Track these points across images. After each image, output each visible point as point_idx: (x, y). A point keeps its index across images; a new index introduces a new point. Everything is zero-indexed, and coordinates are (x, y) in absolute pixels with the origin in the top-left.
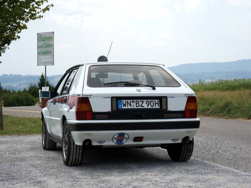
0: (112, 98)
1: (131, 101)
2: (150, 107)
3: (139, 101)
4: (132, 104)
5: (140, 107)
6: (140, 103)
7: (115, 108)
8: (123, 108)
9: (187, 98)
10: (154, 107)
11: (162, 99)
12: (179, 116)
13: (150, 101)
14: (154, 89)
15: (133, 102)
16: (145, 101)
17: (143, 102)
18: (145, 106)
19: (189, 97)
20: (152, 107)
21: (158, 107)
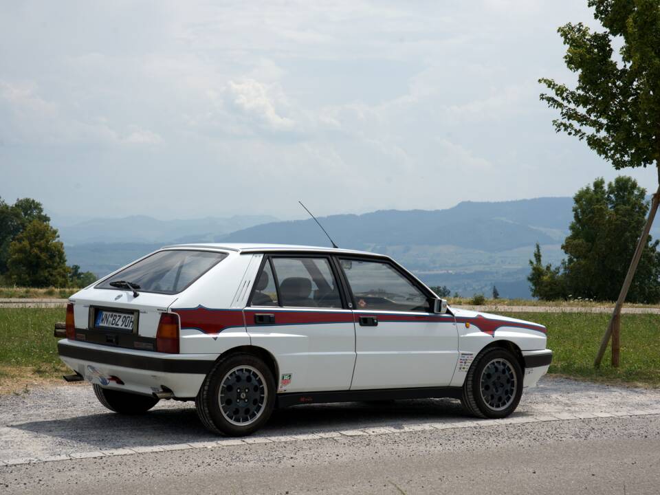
0: (91, 306)
1: (111, 313)
2: (123, 327)
3: (118, 314)
4: (110, 319)
5: (114, 326)
6: (118, 318)
7: (91, 326)
8: (101, 324)
9: (160, 316)
10: (127, 328)
11: (133, 312)
12: (148, 347)
13: (127, 316)
14: (136, 295)
15: (112, 316)
16: (123, 315)
17: (120, 316)
18: (121, 323)
19: (163, 313)
20: (126, 326)
21: (130, 328)
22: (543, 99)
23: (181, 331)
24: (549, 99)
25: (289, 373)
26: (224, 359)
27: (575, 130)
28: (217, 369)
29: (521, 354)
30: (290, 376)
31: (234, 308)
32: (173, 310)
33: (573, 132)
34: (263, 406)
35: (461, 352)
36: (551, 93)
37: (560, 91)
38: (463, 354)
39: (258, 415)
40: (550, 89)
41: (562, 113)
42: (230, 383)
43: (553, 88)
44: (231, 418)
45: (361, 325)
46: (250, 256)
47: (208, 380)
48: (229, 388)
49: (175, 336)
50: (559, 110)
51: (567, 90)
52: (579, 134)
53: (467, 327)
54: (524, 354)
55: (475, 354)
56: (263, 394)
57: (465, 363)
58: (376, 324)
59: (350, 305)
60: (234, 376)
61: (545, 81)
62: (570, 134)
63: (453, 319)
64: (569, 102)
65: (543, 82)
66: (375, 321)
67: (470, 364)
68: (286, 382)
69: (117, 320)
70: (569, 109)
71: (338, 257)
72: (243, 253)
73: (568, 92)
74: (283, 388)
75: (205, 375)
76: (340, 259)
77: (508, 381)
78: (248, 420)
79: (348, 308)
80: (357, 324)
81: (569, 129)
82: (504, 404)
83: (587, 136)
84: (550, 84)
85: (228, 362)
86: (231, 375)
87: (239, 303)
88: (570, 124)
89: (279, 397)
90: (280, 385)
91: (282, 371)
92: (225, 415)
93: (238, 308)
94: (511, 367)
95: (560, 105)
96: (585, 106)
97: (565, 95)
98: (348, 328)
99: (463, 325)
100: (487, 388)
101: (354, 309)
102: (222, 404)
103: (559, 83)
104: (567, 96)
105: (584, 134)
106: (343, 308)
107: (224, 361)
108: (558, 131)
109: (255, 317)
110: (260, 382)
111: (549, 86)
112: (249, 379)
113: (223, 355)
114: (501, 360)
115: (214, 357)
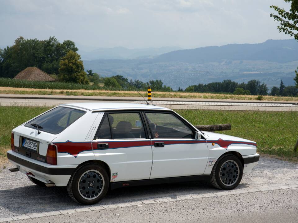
0: (20, 136)
1: (29, 141)
2: (33, 149)
3: (31, 142)
4: (28, 143)
5: (29, 148)
6: (31, 143)
7: (20, 146)
8: (24, 146)
10: (35, 149)
11: (37, 142)
12: (43, 160)
14: (39, 133)
16: (34, 142)
18: (32, 147)
19: (49, 144)
20: (34, 148)
21: (36, 150)
22: (272, 16)
23: (58, 154)
24: (276, 17)
25: (116, 172)
26: (81, 167)
27: (289, 32)
28: (77, 172)
29: (242, 157)
30: (117, 174)
31: (87, 141)
32: (54, 143)
33: (288, 32)
34: (102, 189)
35: (209, 158)
36: (276, 13)
37: (281, 12)
38: (210, 159)
39: (99, 194)
40: (276, 11)
41: (281, 23)
42: (84, 179)
43: (277, 10)
44: (85, 196)
45: (155, 147)
46: (97, 113)
47: (73, 177)
48: (84, 181)
49: (55, 156)
50: (280, 22)
51: (284, 11)
52: (291, 34)
53: (213, 145)
54: (244, 157)
55: (217, 159)
56: (102, 183)
57: (212, 163)
58: (163, 146)
59: (150, 137)
60: (87, 175)
61: (273, 7)
62: (286, 33)
63: (206, 141)
64: (285, 18)
65: (272, 7)
66: (163, 144)
67: (214, 164)
68: (114, 177)
69: (31, 144)
70: (285, 21)
71: (145, 112)
72: (93, 112)
73: (285, 12)
74: (113, 180)
75: (70, 176)
76: (146, 112)
77: (235, 171)
78: (94, 197)
79: (149, 138)
80: (153, 147)
81: (286, 31)
82: (233, 182)
83: (295, 35)
84: (276, 9)
85: (83, 168)
86: (85, 175)
87: (90, 138)
88: (286, 28)
89: (111, 184)
90: (111, 178)
91: (113, 171)
92: (82, 195)
93: (89, 141)
94: (236, 164)
95: (280, 19)
96: (293, 19)
97: (283, 14)
98: (148, 149)
99: (211, 144)
100: (223, 175)
101: (152, 139)
102: (80, 189)
103: (280, 8)
104: (284, 14)
105: (293, 33)
106: (146, 138)
107: (81, 168)
108: (280, 32)
109: (98, 145)
110: (100, 177)
111: (275, 10)
112: (94, 176)
113: (80, 165)
114: (231, 161)
115: (75, 167)
